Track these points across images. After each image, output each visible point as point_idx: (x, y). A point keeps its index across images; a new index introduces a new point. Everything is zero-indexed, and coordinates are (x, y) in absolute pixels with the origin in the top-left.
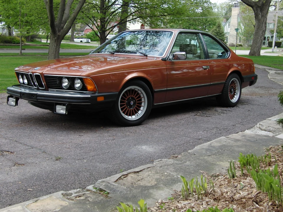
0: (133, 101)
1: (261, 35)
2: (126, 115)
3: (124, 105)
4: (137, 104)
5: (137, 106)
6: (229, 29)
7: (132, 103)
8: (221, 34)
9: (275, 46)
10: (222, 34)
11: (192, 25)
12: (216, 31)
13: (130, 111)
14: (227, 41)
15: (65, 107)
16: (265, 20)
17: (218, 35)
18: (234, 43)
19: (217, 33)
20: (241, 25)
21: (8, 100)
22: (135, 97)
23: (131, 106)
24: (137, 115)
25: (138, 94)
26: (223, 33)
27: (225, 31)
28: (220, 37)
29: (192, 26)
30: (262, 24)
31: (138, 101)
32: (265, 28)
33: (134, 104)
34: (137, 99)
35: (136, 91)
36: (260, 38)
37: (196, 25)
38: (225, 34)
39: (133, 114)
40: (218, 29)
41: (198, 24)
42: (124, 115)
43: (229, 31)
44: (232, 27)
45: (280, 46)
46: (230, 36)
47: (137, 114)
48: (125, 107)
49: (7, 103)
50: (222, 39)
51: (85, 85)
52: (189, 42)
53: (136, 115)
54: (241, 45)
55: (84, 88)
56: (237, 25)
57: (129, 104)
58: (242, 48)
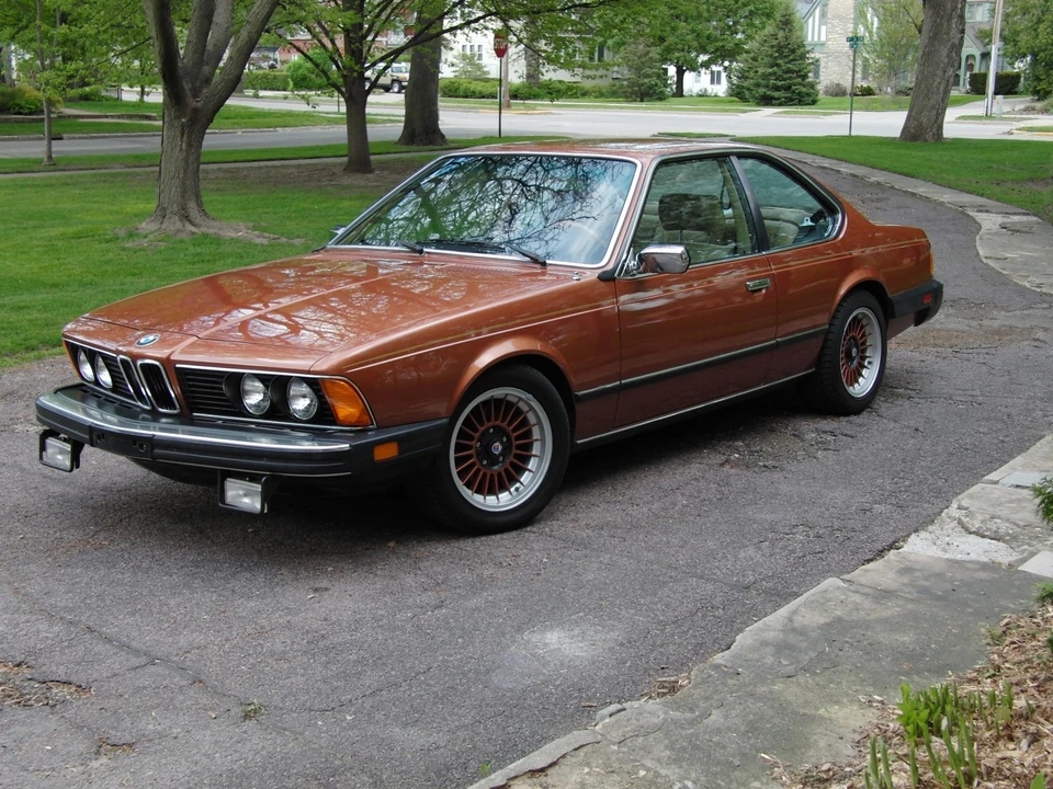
0: (502, 443)
1: (946, 61)
2: (479, 491)
3: (469, 457)
4: (515, 451)
5: (516, 456)
6: (824, 28)
7: (497, 448)
8: (793, 51)
9: (996, 93)
10: (799, 52)
11: (683, 18)
12: (775, 42)
13: (492, 476)
14: (817, 75)
15: (258, 488)
16: (960, 6)
17: (782, 56)
18: (842, 82)
19: (780, 48)
20: (869, 16)
21: (43, 448)
22: (509, 425)
23: (493, 460)
24: (517, 489)
25: (519, 412)
26: (804, 46)
27: (810, 39)
28: (789, 62)
29: (685, 21)
30: (949, 20)
31: (517, 438)
32: (959, 36)
33: (507, 448)
34: (514, 430)
35: (510, 405)
36: (939, 72)
37: (700, 16)
38: (808, 52)
39: (503, 488)
40: (781, 34)
41: (705, 14)
42: (470, 492)
43: (823, 38)
44: (836, 22)
45: (1016, 90)
46: (827, 57)
47: (518, 485)
48: (473, 465)
49: (41, 457)
50: (799, 71)
51: (326, 403)
52: (675, 79)
53: (512, 489)
54: (868, 92)
55: (324, 414)
56: (852, 16)
57: (485, 452)
58: (875, 101)
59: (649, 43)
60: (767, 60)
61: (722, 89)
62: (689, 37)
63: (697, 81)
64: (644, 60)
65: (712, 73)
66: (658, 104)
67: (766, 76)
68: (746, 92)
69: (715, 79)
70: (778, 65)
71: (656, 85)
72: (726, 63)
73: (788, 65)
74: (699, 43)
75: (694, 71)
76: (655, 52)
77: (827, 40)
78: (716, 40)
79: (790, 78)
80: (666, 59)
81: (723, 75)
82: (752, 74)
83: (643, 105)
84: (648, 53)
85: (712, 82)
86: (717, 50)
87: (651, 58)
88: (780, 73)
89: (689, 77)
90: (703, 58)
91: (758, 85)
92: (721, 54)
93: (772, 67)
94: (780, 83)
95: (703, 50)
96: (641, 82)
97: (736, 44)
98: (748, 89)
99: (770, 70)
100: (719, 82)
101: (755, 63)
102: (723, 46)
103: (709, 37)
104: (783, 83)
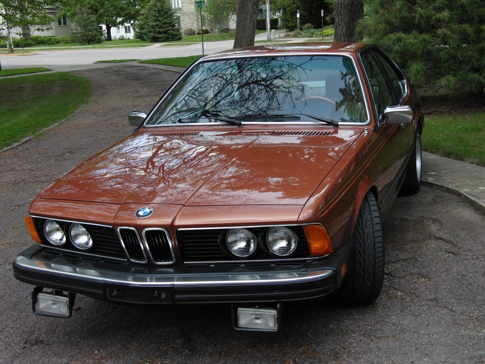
6: (180, 1)
8: (166, 13)
9: (271, 28)
10: (169, 13)
12: (156, 9)
14: (179, 24)
17: (160, 16)
18: (192, 28)
19: (159, 12)
26: (171, 10)
27: (173, 7)
28: (165, 19)
38: (174, 13)
40: (159, 4)
43: (180, 6)
45: (277, 27)
46: (183, 16)
50: (171, 23)
52: (106, 31)
54: (206, 32)
58: (211, 36)
59: (89, 12)
60: (153, 18)
61: (131, 35)
62: (110, 9)
63: (118, 32)
64: (88, 22)
65: (126, 27)
66: (98, 45)
67: (153, 27)
68: (144, 36)
69: (127, 30)
70: (159, 21)
71: (96, 35)
72: (132, 22)
73: (165, 20)
74: (117, 12)
75: (115, 26)
76: (93, 18)
77: (182, 7)
78: (126, 10)
79: (166, 27)
80: (100, 21)
81: (131, 28)
82: (146, 26)
83: (90, 46)
84: (89, 18)
85: (126, 32)
86: (126, 15)
87: (91, 21)
88: (160, 24)
89: (113, 30)
90: (119, 20)
91: (150, 32)
92: (129, 17)
93: (156, 22)
94: (161, 30)
95: (119, 15)
96: (87, 34)
97: (136, 11)
98: (145, 34)
99: (156, 23)
100: (129, 32)
101: (147, 20)
102: (129, 13)
103: (121, 8)
104: (163, 29)
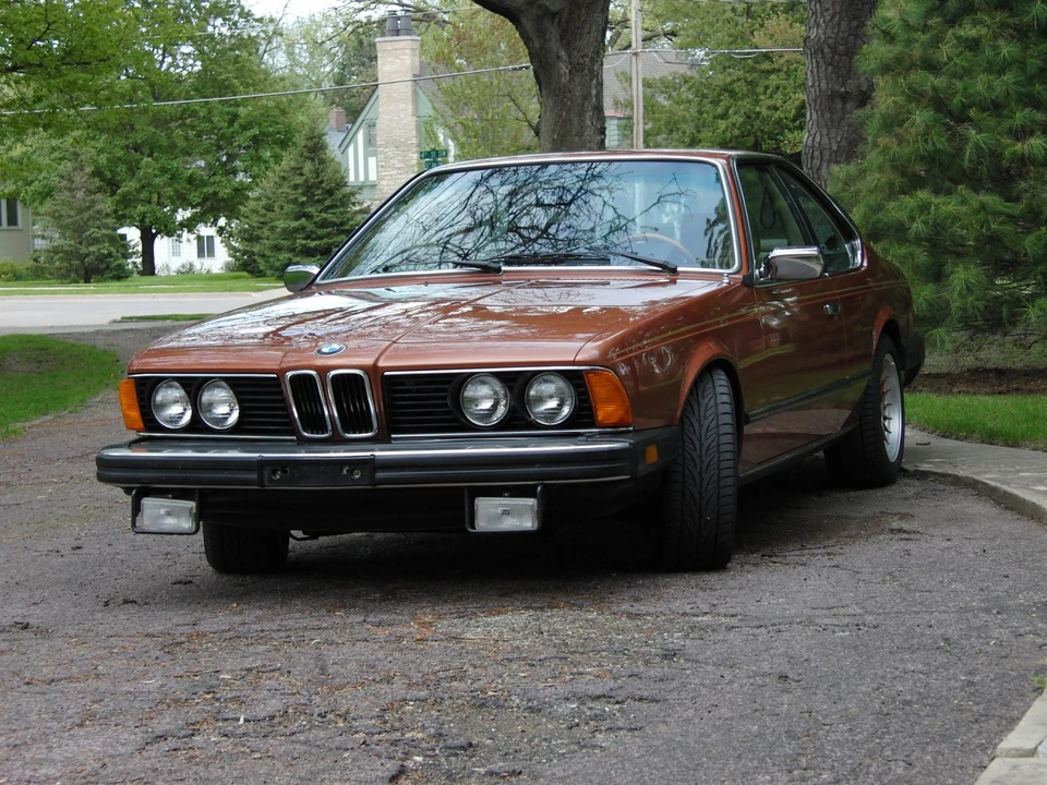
6: (372, 161)
8: (330, 193)
10: (339, 194)
11: (147, 151)
12: (299, 180)
16: (594, 92)
17: (312, 200)
19: (308, 189)
20: (441, 138)
26: (345, 185)
27: (352, 178)
28: (325, 210)
29: (150, 155)
30: (581, 114)
32: (598, 138)
37: (173, 146)
40: (308, 167)
41: (182, 144)
44: (391, 151)
50: (342, 224)
52: (140, 248)
56: (415, 141)
59: (92, 188)
60: (288, 208)
61: (221, 258)
62: (157, 180)
63: (176, 253)
64: (86, 215)
65: (200, 238)
66: (115, 284)
67: (289, 234)
68: (259, 260)
69: (205, 247)
70: (308, 216)
71: (110, 255)
72: (222, 222)
73: (324, 215)
74: (176, 191)
75: (169, 234)
76: (106, 204)
77: (380, 178)
78: (204, 184)
79: (329, 235)
80: (124, 216)
81: (218, 240)
82: (266, 232)
83: (91, 287)
84: (93, 202)
85: (201, 253)
86: (206, 199)
87: (99, 212)
88: (310, 227)
89: (162, 245)
90: (182, 215)
91: (278, 248)
92: (211, 208)
93: (297, 218)
94: (313, 244)
95: (183, 201)
96: (84, 250)
97: (236, 190)
98: (263, 256)
99: (295, 224)
100: (211, 253)
101: (270, 215)
102: (215, 193)
103: (191, 180)
104: (317, 242)
